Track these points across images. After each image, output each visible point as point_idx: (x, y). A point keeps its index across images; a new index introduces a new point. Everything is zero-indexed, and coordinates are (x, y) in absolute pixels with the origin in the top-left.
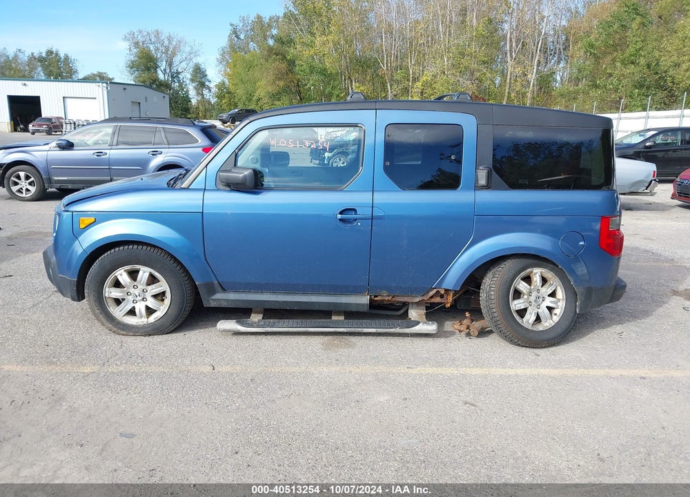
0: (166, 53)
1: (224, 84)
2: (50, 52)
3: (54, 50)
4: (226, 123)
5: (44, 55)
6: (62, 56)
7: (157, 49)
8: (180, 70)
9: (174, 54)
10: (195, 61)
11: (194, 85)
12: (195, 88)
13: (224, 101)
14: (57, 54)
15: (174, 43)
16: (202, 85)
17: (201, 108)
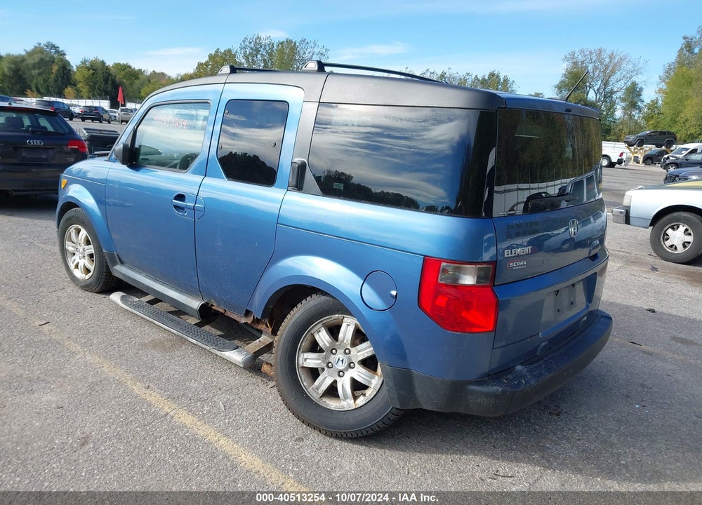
0: (604, 72)
1: (657, 102)
2: (492, 75)
3: (496, 73)
4: (633, 146)
5: (487, 78)
6: (502, 77)
7: (595, 68)
8: (615, 89)
9: (613, 72)
10: (634, 79)
11: (623, 104)
12: (624, 108)
13: (650, 122)
14: (498, 77)
15: (616, 61)
16: (633, 105)
17: (625, 129)
